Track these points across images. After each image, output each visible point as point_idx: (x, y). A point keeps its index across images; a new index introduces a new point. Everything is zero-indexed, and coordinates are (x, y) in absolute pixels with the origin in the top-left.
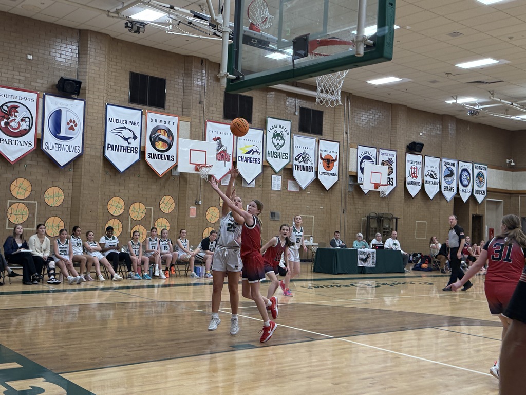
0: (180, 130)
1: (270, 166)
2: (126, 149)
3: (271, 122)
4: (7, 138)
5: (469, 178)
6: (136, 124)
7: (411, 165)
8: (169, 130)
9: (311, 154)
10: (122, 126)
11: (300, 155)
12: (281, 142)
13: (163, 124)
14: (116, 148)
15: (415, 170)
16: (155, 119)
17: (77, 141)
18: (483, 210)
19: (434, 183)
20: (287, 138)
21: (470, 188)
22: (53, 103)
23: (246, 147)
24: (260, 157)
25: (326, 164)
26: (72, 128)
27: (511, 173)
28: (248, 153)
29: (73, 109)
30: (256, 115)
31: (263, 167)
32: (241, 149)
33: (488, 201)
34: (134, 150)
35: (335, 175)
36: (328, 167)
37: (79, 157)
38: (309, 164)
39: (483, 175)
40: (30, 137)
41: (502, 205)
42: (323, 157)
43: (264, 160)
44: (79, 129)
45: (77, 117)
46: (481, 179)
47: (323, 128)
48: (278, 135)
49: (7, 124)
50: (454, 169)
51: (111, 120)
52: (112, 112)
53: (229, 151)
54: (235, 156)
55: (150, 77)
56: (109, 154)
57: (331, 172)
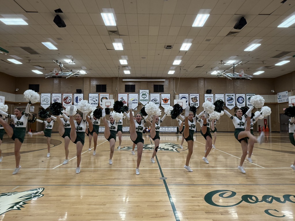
0: (110, 97)
1: (141, 104)
2: (94, 104)
3: (141, 91)
5: (243, 100)
6: (97, 97)
7: (207, 98)
9: (158, 99)
10: (93, 98)
11: (153, 100)
13: (105, 96)
16: (102, 95)
20: (148, 95)
21: (244, 103)
22: (76, 95)
24: (137, 101)
26: (80, 100)
28: (133, 101)
29: (81, 96)
30: (136, 90)
31: (138, 104)
32: (130, 100)
34: (96, 104)
35: (169, 104)
36: (165, 102)
38: (157, 102)
43: (139, 102)
48: (144, 94)
49: (66, 101)
50: (234, 97)
51: (90, 97)
53: (126, 101)
55: (102, 85)
57: (167, 103)
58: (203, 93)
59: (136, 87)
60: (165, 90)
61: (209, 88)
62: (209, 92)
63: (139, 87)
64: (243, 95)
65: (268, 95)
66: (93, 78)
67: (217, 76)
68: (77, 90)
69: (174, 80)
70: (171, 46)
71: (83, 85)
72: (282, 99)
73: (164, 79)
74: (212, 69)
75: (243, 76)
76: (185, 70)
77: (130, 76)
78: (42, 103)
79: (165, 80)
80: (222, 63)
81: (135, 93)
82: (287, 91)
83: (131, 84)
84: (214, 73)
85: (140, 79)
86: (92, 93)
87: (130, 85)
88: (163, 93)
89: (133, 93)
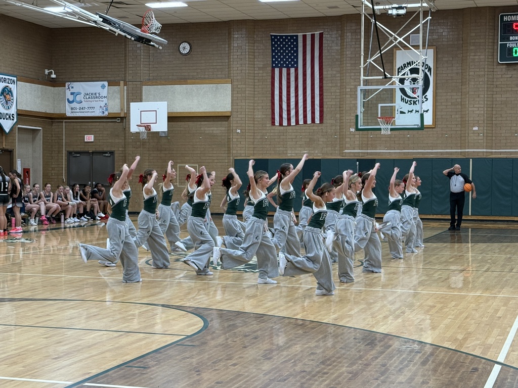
18: (13, 143)
27: (53, 88)
33: (19, 128)
39: (10, 91)
41: (41, 134)
46: (8, 97)
65: (40, 86)
72: (84, 104)
82: (106, 83)
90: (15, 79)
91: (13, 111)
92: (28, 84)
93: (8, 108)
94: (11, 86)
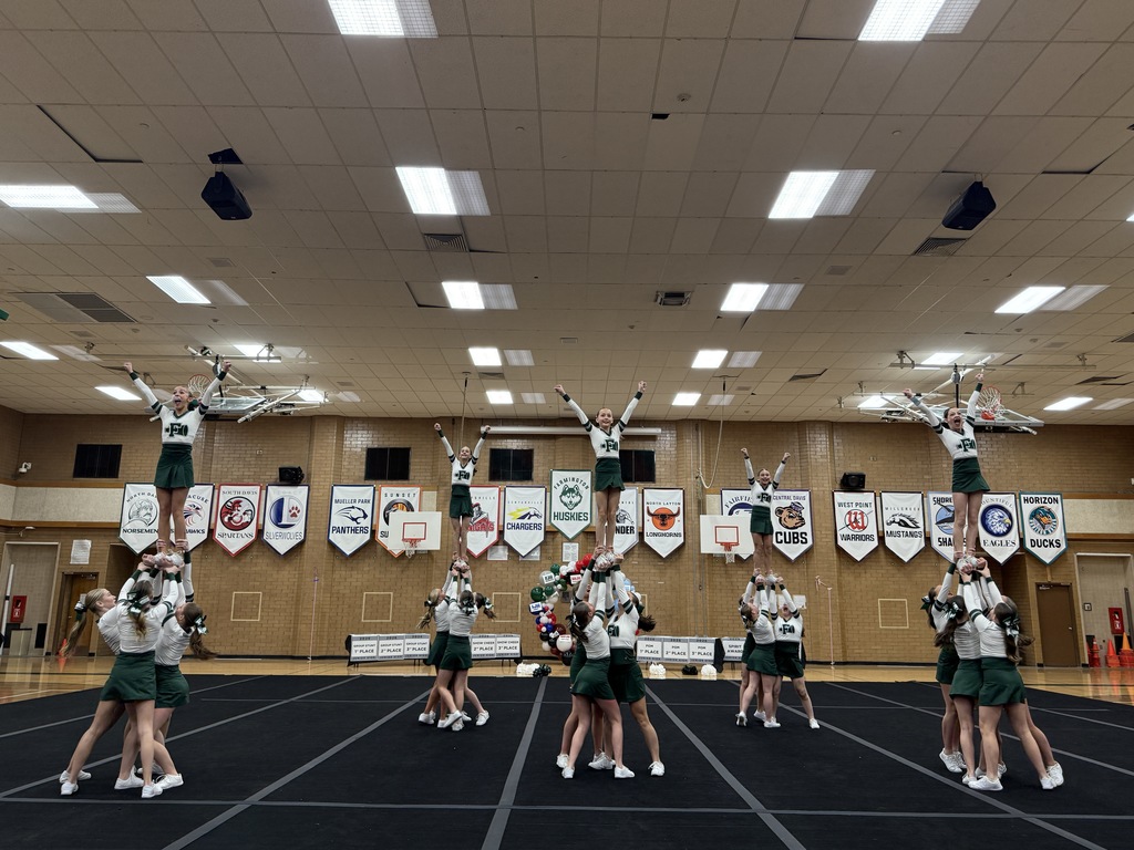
0: (423, 502)
1: (559, 531)
2: (355, 530)
3: (557, 476)
4: (229, 532)
5: (1008, 521)
6: (367, 501)
7: (847, 510)
8: (409, 503)
9: (631, 510)
10: (350, 505)
12: (577, 499)
13: (401, 497)
14: (343, 530)
15: (859, 517)
16: (390, 492)
17: (299, 527)
18: (1070, 576)
19: (912, 535)
20: (586, 495)
21: (1013, 536)
22: (275, 493)
23: (519, 511)
24: (542, 521)
25: (658, 522)
26: (294, 515)
28: (523, 517)
29: (296, 496)
30: (538, 469)
31: (546, 533)
32: (511, 514)
33: (1079, 556)
34: (363, 530)
35: (676, 535)
36: (663, 525)
37: (301, 545)
38: (627, 523)
39: (1049, 512)
40: (252, 529)
42: (652, 512)
43: (548, 524)
44: (302, 516)
45: (300, 503)
46: (1044, 520)
47: (657, 473)
48: (571, 490)
49: (230, 519)
51: (337, 501)
52: (339, 492)
53: (493, 518)
54: (501, 523)
55: (391, 449)
56: (335, 538)
57: (669, 531)
58: (828, 487)
59: (535, 458)
60: (660, 471)
61: (855, 468)
62: (853, 483)
63: (551, 458)
64: (1008, 501)
65: (1115, 501)
66: (357, 418)
67: (885, 416)
68: (280, 469)
69: (697, 430)
70: (681, 295)
71: (310, 449)
73: (655, 427)
74: (862, 386)
75: (1000, 419)
76: (747, 389)
77: (511, 413)
78: (126, 525)
79: (659, 430)
80: (906, 360)
81: (530, 483)
83: (515, 447)
84: (873, 403)
85: (555, 425)
86: (345, 482)
87: (509, 450)
88: (652, 485)
89: (524, 483)
90: (1059, 497)
91: (1058, 535)
92: (1088, 501)
93: (1048, 533)
94: (1048, 506)
